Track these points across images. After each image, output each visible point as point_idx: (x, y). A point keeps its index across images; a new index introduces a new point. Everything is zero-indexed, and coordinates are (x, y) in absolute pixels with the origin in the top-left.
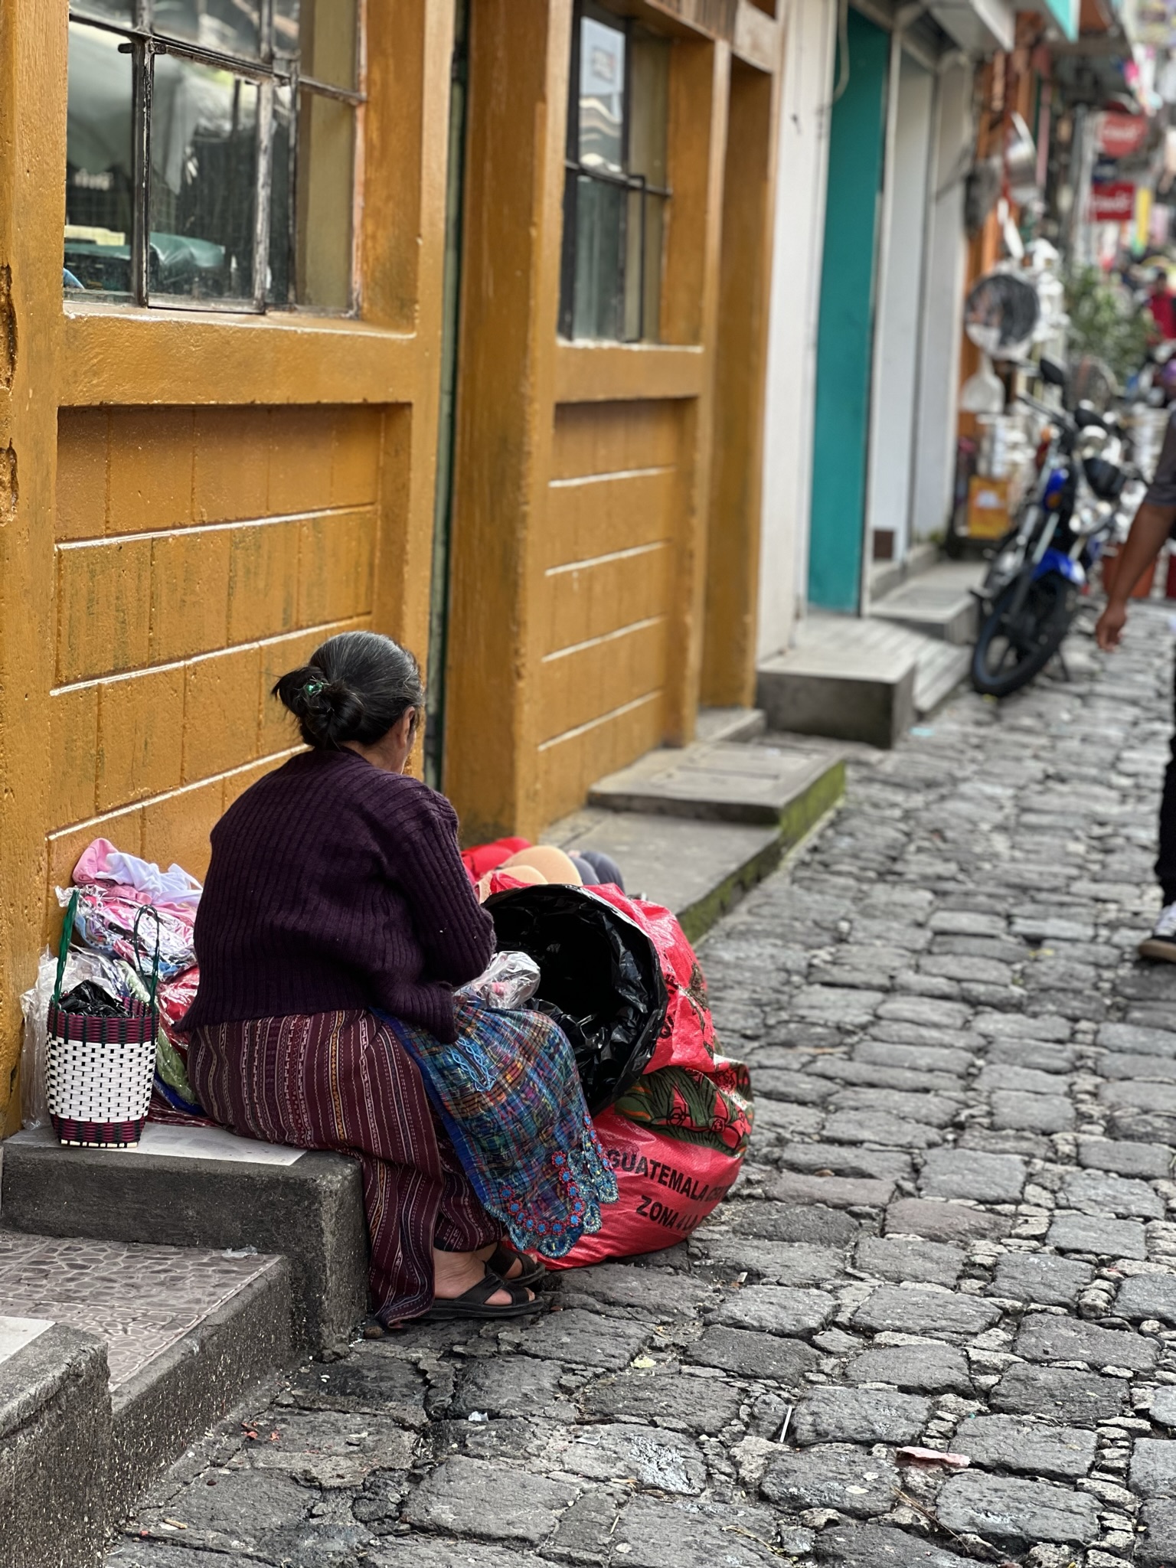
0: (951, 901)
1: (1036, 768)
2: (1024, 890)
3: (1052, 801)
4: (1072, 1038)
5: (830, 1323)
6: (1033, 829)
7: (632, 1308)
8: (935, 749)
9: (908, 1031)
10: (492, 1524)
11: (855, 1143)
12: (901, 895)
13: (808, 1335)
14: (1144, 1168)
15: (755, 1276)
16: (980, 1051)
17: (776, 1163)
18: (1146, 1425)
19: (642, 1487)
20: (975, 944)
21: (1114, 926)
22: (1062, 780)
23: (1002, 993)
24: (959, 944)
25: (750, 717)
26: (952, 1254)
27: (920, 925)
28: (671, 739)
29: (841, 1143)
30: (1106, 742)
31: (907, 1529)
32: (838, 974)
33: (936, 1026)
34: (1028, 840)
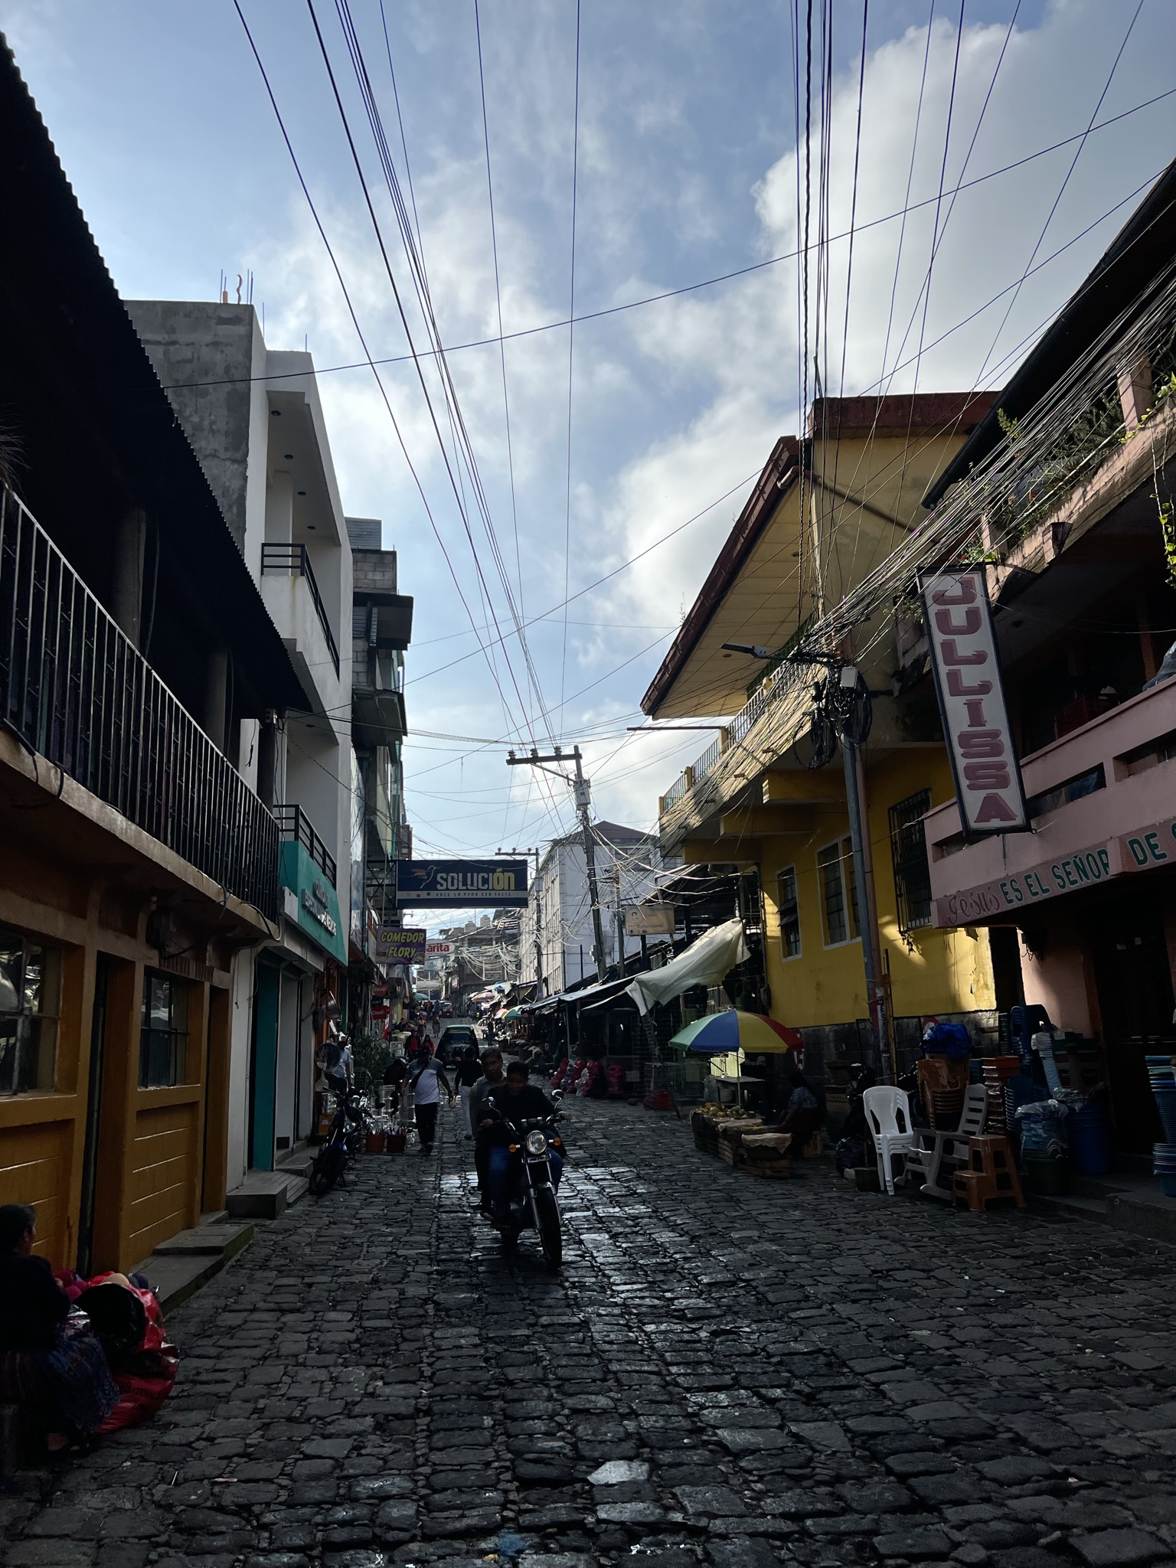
0: (284, 1274)
1: (326, 1220)
2: (311, 1266)
3: (330, 1232)
4: (314, 1320)
5: (199, 1439)
6: (322, 1243)
7: (128, 1445)
8: (291, 1217)
9: (256, 1325)
10: (55, 1531)
11: (225, 1370)
12: (267, 1274)
13: (189, 1445)
14: (326, 1364)
15: (176, 1426)
16: (280, 1329)
17: (195, 1382)
18: (301, 1456)
19: (116, 1509)
20: (287, 1289)
21: (339, 1276)
22: (335, 1224)
23: (292, 1306)
24: (282, 1290)
25: (223, 1213)
26: (250, 1406)
27: (270, 1284)
28: (189, 1225)
29: (221, 1371)
30: (354, 1207)
31: (209, 1508)
32: (235, 1307)
33: (266, 1322)
34: (317, 1248)
